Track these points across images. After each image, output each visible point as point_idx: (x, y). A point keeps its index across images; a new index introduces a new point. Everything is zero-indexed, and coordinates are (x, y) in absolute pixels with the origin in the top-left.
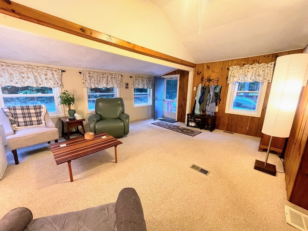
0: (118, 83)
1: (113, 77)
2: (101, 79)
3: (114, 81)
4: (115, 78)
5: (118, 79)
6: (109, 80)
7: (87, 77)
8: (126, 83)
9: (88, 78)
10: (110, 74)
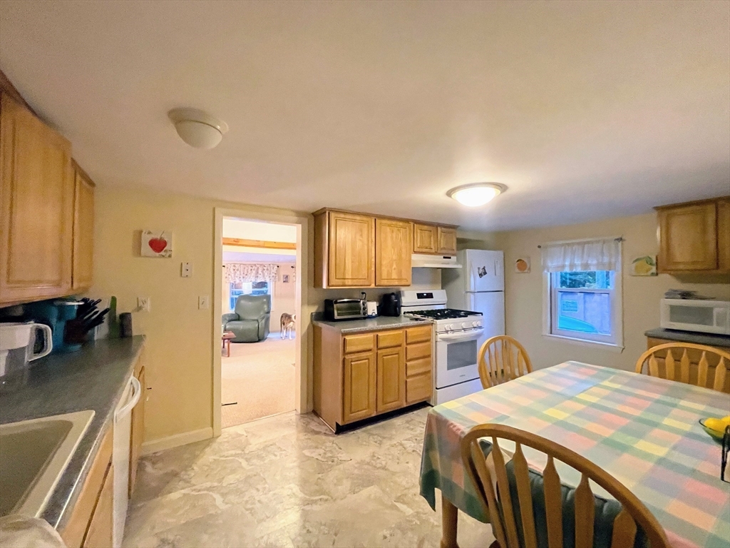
0: (271, 276)
1: (265, 268)
2: (249, 272)
3: (266, 274)
4: (267, 270)
5: (273, 271)
6: (260, 272)
7: (232, 270)
8: (284, 276)
9: (232, 272)
10: (261, 265)
